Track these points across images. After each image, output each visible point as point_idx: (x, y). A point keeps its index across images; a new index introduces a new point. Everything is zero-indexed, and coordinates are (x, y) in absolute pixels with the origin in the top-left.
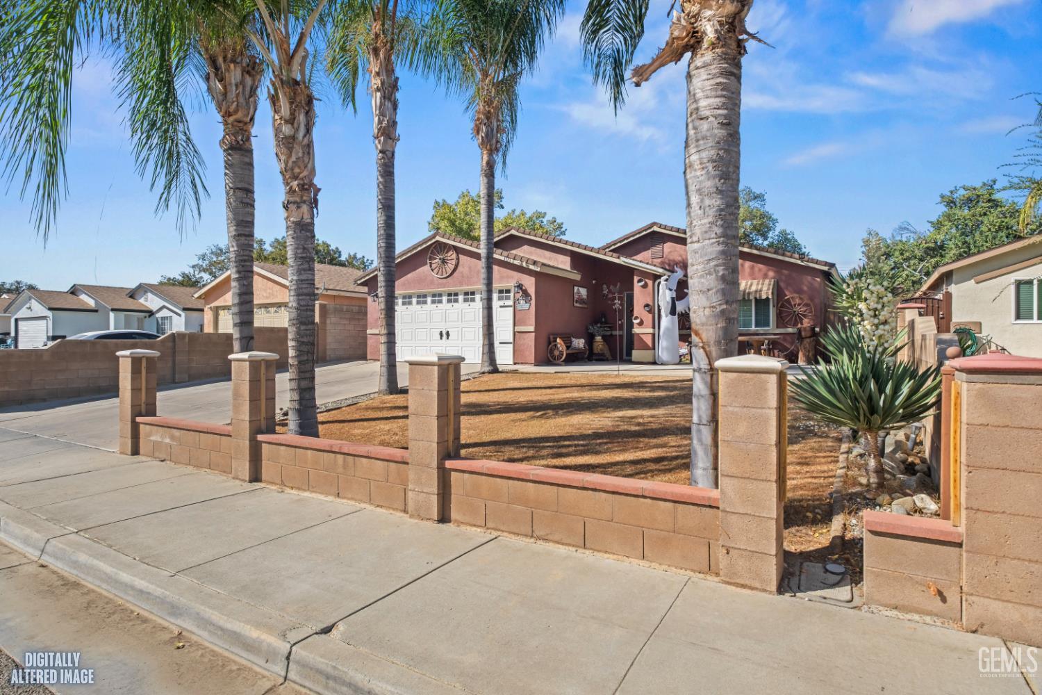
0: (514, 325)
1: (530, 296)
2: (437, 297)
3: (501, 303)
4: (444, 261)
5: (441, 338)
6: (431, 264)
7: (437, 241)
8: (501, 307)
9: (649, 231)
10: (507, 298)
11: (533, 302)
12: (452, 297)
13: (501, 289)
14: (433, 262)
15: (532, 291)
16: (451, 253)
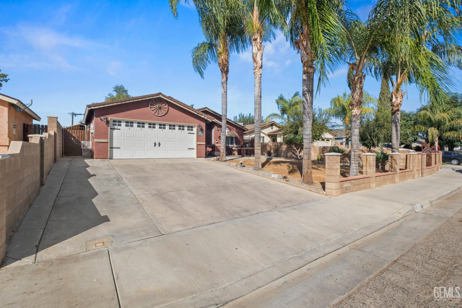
0: (197, 142)
1: (203, 130)
2: (152, 125)
3: (189, 132)
4: (160, 108)
5: (155, 146)
6: (151, 107)
7: (160, 97)
8: (189, 133)
9: (204, 110)
10: (192, 130)
11: (205, 133)
12: (162, 126)
13: (189, 125)
14: (152, 107)
15: (204, 128)
16: (164, 105)
